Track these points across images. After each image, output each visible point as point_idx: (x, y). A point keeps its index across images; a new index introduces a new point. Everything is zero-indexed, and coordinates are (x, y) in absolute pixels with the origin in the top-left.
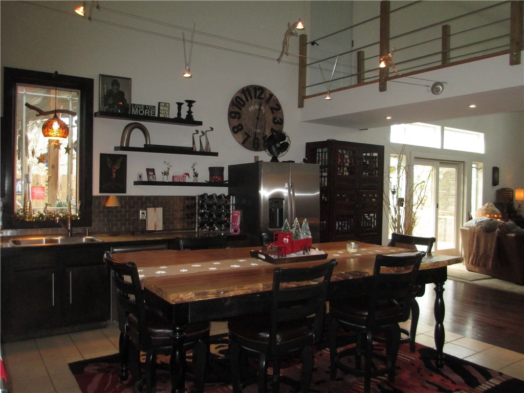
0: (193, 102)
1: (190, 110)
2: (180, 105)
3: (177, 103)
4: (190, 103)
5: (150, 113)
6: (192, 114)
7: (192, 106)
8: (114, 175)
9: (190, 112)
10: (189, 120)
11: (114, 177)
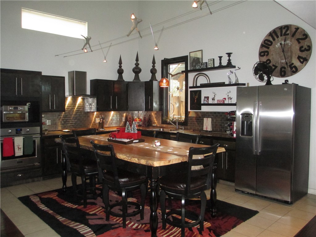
0: (231, 53)
1: (229, 59)
2: (220, 58)
3: (219, 57)
4: (229, 54)
5: (204, 67)
6: (231, 61)
7: (231, 56)
8: (196, 101)
9: (229, 60)
10: (229, 65)
11: (196, 102)
